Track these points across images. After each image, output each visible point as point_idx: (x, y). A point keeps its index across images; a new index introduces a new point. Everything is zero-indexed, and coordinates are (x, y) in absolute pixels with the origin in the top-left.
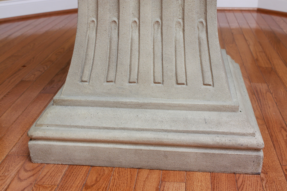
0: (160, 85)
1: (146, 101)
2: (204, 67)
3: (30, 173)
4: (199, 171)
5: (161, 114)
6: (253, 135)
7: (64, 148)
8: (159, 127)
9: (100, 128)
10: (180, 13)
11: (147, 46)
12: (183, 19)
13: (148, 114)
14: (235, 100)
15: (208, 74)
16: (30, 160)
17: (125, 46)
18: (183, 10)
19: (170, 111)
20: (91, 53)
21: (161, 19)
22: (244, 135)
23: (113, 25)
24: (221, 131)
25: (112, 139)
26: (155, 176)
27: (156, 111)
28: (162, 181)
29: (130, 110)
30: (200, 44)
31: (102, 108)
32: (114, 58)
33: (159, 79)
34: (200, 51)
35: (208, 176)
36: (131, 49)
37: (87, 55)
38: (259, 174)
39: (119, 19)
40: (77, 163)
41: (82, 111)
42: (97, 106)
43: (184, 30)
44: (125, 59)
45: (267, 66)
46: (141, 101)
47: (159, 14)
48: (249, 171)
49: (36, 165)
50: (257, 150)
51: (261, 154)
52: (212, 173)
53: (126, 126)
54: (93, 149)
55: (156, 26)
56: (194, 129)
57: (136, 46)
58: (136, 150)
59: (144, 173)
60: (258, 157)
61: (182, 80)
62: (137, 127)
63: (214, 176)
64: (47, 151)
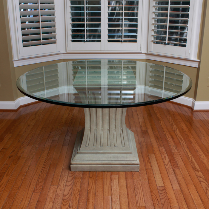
0: (109, 147)
1: (105, 152)
2: (122, 141)
3: (72, 175)
4: (122, 171)
5: (110, 155)
6: (136, 160)
7: (82, 166)
8: (110, 159)
9: (92, 160)
10: (115, 126)
11: (105, 135)
12: (116, 128)
13: (106, 155)
14: (131, 150)
15: (123, 143)
16: (71, 170)
17: (99, 136)
18: (116, 126)
19: (113, 154)
20: (89, 138)
21: (109, 128)
22: (134, 160)
23: (95, 130)
24: (127, 159)
25: (96, 163)
26: (109, 173)
27: (109, 154)
28: (111, 175)
29: (101, 154)
30: (121, 135)
31: (92, 154)
32: (96, 139)
33: (109, 145)
34: (121, 137)
35: (124, 173)
36: (101, 137)
37: (87, 138)
38: (139, 171)
39: (97, 128)
40: (85, 171)
41: (87, 155)
42: (91, 153)
43: (116, 131)
44: (99, 140)
45: (145, 130)
46: (104, 152)
47: (109, 127)
48: (136, 171)
49: (73, 172)
50: (138, 164)
51: (139, 165)
52: (125, 172)
53: (100, 159)
54: (90, 166)
55: (108, 130)
56: (120, 159)
57: (102, 136)
58: (103, 166)
59: (106, 173)
60: (138, 167)
61: (116, 145)
62: (103, 159)
63: (126, 173)
64: (76, 168)
